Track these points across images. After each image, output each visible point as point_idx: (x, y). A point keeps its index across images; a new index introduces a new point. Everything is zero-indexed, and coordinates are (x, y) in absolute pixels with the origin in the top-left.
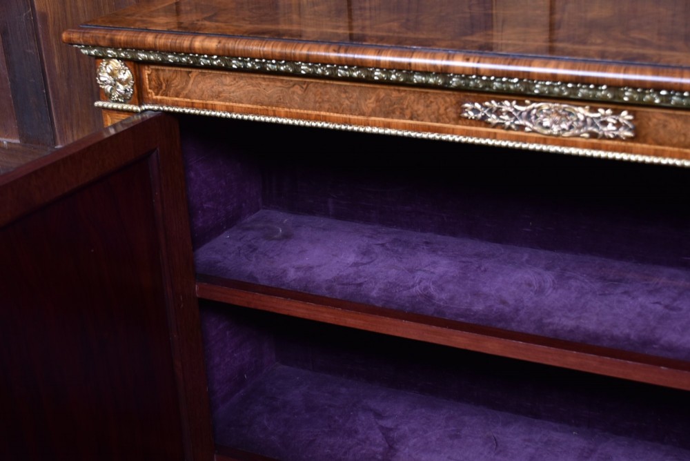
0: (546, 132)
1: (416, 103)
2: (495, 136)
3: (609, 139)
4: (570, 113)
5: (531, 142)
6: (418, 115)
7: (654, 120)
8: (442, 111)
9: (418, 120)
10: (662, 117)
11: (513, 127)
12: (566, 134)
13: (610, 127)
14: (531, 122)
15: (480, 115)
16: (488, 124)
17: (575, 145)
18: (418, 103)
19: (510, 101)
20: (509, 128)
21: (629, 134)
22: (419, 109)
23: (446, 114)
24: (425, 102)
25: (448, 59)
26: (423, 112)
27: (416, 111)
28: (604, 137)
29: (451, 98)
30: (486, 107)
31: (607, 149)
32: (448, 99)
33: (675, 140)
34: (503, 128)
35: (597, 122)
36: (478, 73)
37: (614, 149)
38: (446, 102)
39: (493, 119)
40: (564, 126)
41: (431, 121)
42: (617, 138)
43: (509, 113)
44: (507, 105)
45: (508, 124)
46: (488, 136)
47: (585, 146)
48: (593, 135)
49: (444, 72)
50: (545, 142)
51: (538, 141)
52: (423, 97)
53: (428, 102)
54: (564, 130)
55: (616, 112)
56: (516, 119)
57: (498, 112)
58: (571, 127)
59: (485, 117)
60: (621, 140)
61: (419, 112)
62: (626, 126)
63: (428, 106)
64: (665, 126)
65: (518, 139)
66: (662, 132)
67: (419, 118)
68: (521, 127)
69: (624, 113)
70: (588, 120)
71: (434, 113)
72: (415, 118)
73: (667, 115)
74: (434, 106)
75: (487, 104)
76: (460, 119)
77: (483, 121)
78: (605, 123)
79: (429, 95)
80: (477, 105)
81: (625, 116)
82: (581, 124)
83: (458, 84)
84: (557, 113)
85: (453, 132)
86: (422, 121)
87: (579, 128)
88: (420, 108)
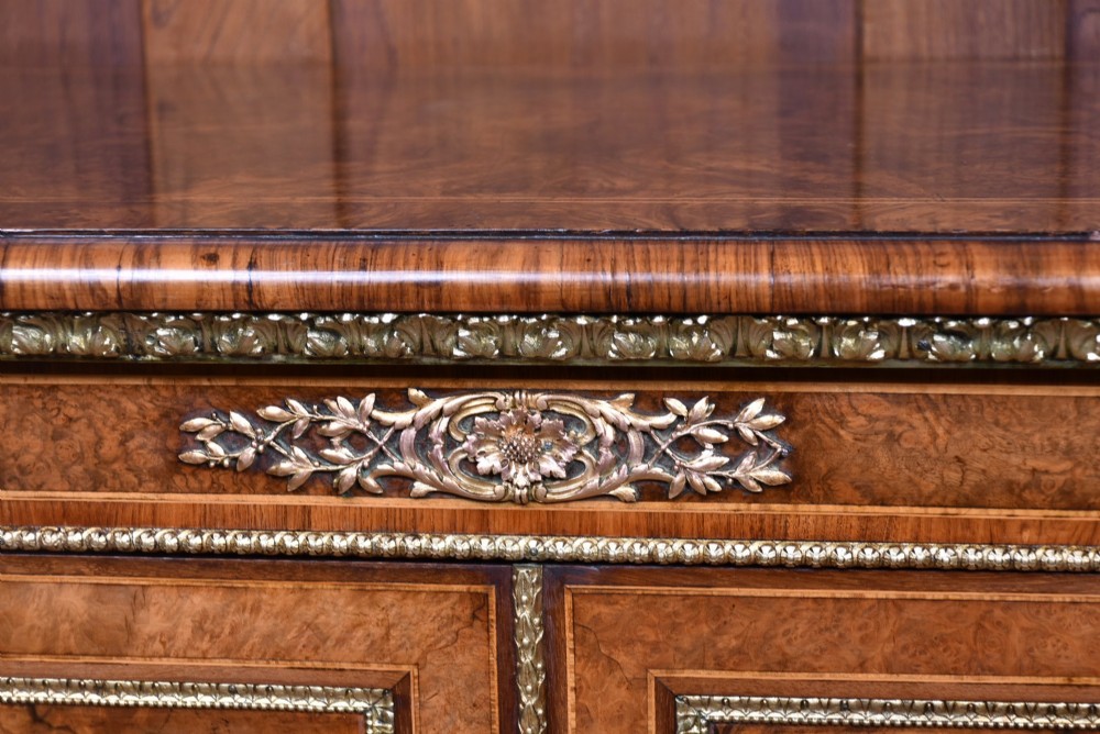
0: (488, 491)
1: (12, 426)
2: (304, 519)
3: (710, 495)
4: (569, 420)
5: (435, 532)
6: (22, 470)
7: (857, 422)
8: (110, 448)
9: (23, 488)
10: (884, 410)
11: (370, 481)
12: (561, 492)
13: (708, 457)
14: (430, 461)
15: (248, 454)
16: (280, 482)
17: (590, 527)
18: (20, 428)
19: (355, 396)
20: (358, 488)
21: (776, 474)
22: (26, 449)
23: (127, 455)
24: (46, 420)
25: (140, 261)
26: (39, 458)
27: (15, 457)
28: (690, 492)
29: (138, 401)
30: (271, 423)
31: (699, 532)
32: (131, 407)
33: (929, 484)
34: (335, 491)
35: (664, 444)
36: (251, 304)
37: (724, 532)
38: (122, 415)
39: (298, 463)
40: (549, 465)
41: (73, 490)
42: (734, 490)
43: (354, 439)
44: (343, 414)
45: (350, 473)
46: (281, 520)
47: (624, 529)
48: (651, 489)
49: (129, 307)
50: (484, 526)
51: (456, 525)
52: (38, 403)
53: (59, 421)
54: (551, 478)
55: (727, 405)
56: (381, 455)
57: (315, 439)
58: (573, 468)
59: (267, 456)
60: (753, 497)
61: (27, 459)
62: (762, 448)
63: (57, 436)
64: (893, 438)
65: (389, 523)
66: (882, 456)
67: (29, 479)
68: (399, 483)
69: (756, 406)
70: (634, 439)
71: (80, 458)
72: (12, 479)
73: (898, 399)
74: (81, 435)
75: (273, 411)
76: (175, 470)
77: (262, 473)
78: (692, 445)
79: (61, 395)
80: (239, 420)
81: (755, 416)
82: (607, 454)
83: (176, 346)
84: (524, 423)
85: (154, 519)
86: (39, 488)
87: (603, 470)
88: (29, 444)
